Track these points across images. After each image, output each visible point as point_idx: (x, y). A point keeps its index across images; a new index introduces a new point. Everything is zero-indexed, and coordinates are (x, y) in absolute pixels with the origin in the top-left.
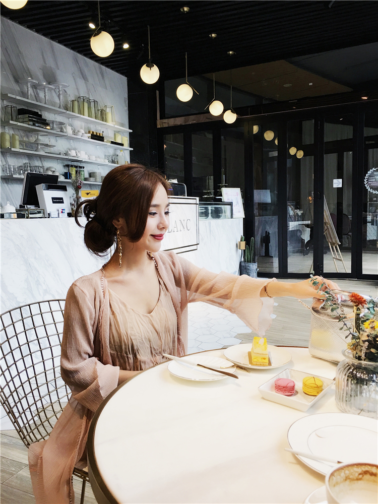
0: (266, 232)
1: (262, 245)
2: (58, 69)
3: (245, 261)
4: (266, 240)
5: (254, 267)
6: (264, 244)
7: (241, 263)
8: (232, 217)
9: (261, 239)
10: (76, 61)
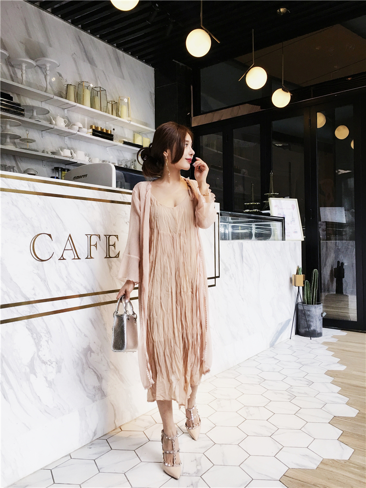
0: (338, 262)
1: (332, 280)
2: (50, 46)
3: (303, 303)
4: (338, 273)
5: (317, 312)
6: (335, 279)
7: (297, 305)
8: (283, 238)
9: (331, 271)
10: (79, 40)
